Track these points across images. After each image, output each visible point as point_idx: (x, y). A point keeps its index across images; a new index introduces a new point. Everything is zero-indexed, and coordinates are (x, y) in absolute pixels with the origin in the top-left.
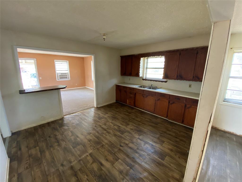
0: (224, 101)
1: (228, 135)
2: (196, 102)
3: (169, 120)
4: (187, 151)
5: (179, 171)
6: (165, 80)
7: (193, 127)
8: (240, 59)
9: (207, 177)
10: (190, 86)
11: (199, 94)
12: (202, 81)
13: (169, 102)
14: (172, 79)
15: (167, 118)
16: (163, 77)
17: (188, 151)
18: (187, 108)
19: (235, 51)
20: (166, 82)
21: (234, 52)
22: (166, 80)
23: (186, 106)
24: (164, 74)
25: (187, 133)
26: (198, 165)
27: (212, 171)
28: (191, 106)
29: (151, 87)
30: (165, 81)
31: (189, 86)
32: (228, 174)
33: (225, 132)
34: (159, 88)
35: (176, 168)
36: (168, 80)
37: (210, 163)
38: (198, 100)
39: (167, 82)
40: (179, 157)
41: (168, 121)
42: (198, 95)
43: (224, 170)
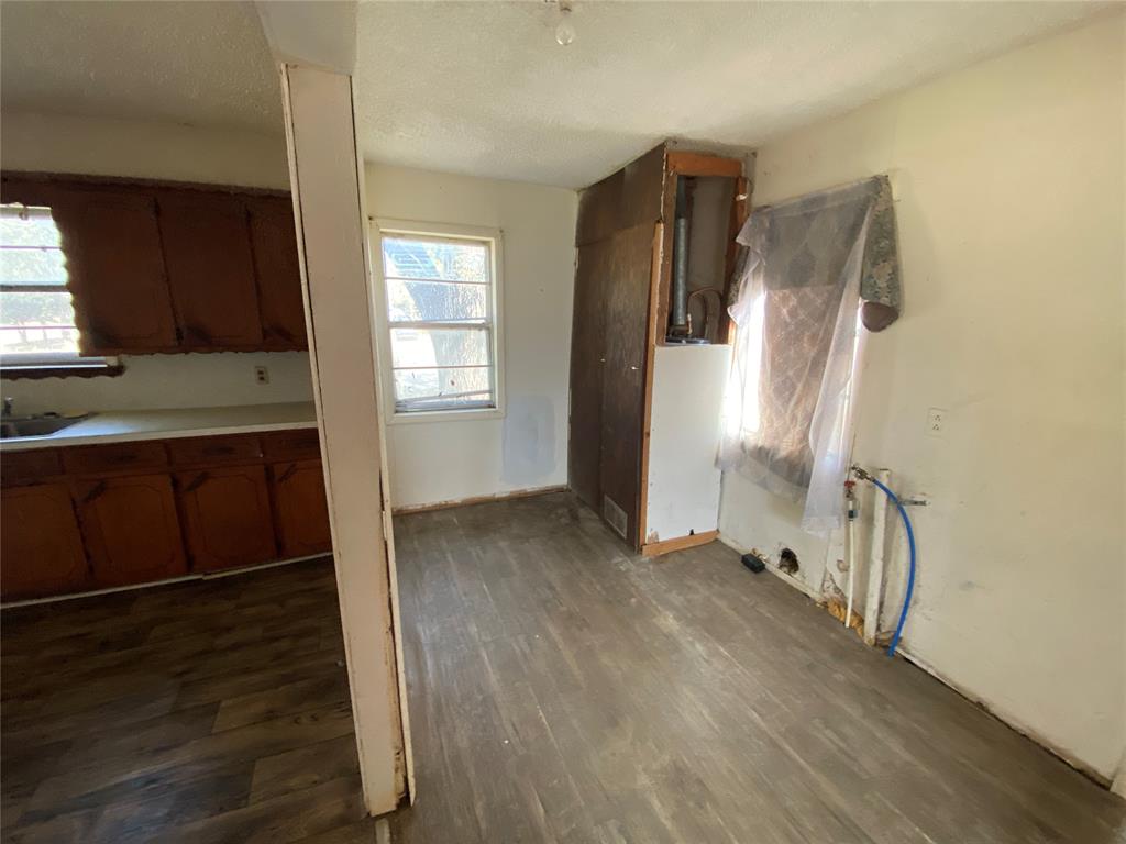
0: (397, 412)
1: (436, 517)
2: (309, 440)
3: (206, 578)
4: (337, 664)
5: (332, 778)
6: (102, 358)
7: (331, 550)
8: (403, 262)
9: (430, 700)
10: (262, 377)
11: (313, 404)
12: (306, 348)
13: (176, 483)
14: (151, 351)
15: (189, 571)
16: (82, 343)
17: (340, 663)
18: (281, 480)
19: (382, 230)
20: (115, 371)
21: (382, 232)
22: (112, 361)
23: (269, 471)
24: (80, 323)
25: (312, 590)
26: (393, 694)
27: (437, 666)
28: (294, 466)
29: (11, 425)
30: (105, 366)
31: (257, 376)
32: (477, 637)
33: (427, 512)
34: (74, 420)
35: (316, 778)
36: (126, 359)
37: (420, 643)
38: (315, 431)
39: (126, 374)
40: (313, 717)
41: (207, 581)
42: (308, 408)
43: (463, 635)
